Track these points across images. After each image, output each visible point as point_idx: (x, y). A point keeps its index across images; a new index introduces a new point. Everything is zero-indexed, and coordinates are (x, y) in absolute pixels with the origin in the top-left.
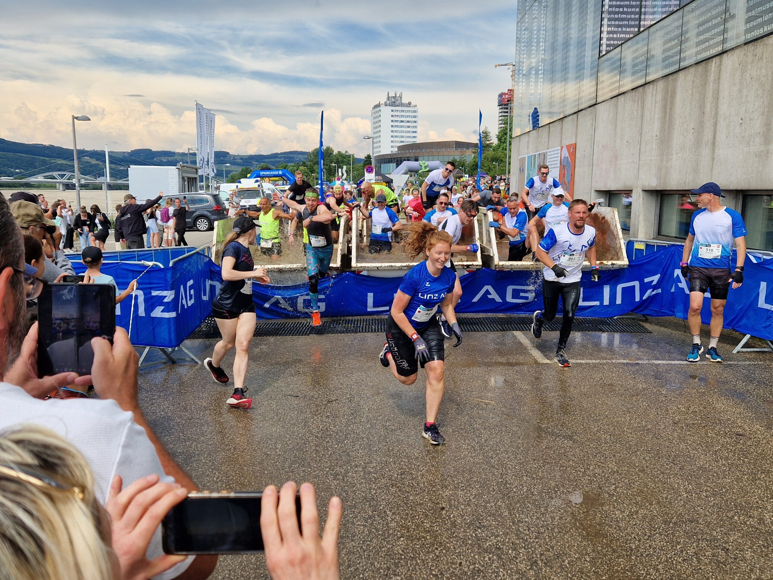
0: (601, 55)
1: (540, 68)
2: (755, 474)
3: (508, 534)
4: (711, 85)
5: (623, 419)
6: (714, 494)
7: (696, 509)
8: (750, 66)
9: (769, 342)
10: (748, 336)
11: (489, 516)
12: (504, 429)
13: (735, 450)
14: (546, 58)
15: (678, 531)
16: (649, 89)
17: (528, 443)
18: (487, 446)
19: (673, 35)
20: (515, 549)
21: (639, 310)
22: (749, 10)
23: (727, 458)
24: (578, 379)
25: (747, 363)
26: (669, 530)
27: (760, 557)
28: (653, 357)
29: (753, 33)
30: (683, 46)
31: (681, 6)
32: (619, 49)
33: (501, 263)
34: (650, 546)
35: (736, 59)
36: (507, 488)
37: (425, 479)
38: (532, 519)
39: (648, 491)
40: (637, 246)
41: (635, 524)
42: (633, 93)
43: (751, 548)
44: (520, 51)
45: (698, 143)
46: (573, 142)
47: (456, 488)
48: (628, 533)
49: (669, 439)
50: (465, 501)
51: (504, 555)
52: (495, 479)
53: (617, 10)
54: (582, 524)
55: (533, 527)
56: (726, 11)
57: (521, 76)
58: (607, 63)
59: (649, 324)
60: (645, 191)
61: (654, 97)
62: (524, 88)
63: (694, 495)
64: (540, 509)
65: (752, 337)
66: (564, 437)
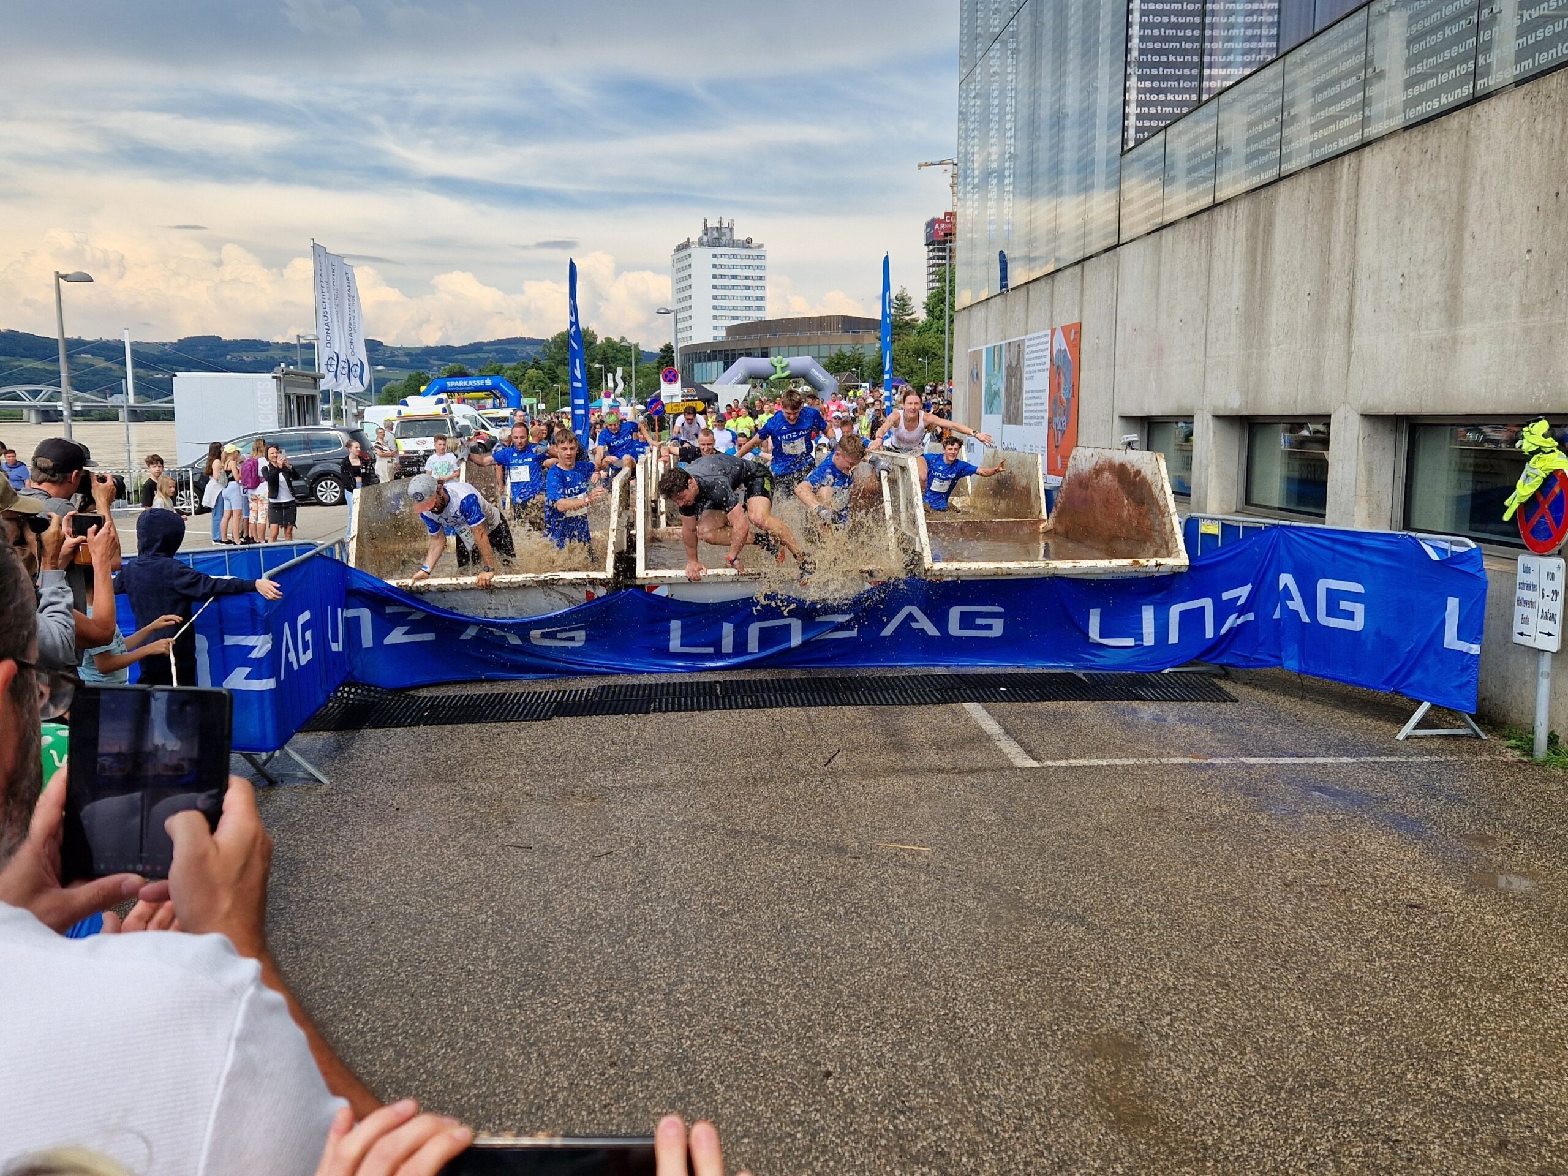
0: (1126, 148)
1: (1007, 173)
2: (1444, 985)
3: (959, 1122)
4: (1342, 208)
5: (1184, 879)
6: (1365, 1029)
7: (1331, 1059)
8: (1415, 174)
9: (1467, 716)
10: (1426, 705)
11: (922, 1086)
12: (948, 906)
13: (1405, 938)
14: (1019, 153)
15: (1296, 1106)
16: (1222, 214)
17: (997, 932)
18: (916, 942)
19: (1265, 109)
20: (973, 1154)
21: (1213, 655)
22: (1411, 62)
23: (1390, 955)
24: (1094, 799)
25: (1427, 759)
26: (1279, 1105)
27: (1459, 1156)
28: (1241, 749)
29: (1419, 108)
30: (1285, 132)
31: (1281, 52)
32: (1160, 137)
33: (937, 566)
34: (1242, 1139)
35: (1389, 157)
36: (957, 1029)
37: (791, 1014)
38: (1006, 1090)
39: (1235, 1027)
40: (1205, 528)
41: (1212, 1095)
42: (1190, 225)
43: (1440, 1136)
44: (966, 138)
45: (1319, 324)
46: (1076, 321)
47: (853, 1030)
48: (1197, 1114)
49: (1276, 919)
50: (872, 1057)
51: (952, 1167)
52: (933, 1010)
53: (1156, 58)
54: (1107, 1099)
55: (1008, 1108)
56: (1367, 63)
57: (969, 188)
58: (1136, 165)
59: (1233, 684)
60: (1217, 417)
61: (1231, 232)
62: (976, 212)
63: (1326, 1031)
64: (1022, 1069)
65: (1434, 707)
66: (1068, 918)
